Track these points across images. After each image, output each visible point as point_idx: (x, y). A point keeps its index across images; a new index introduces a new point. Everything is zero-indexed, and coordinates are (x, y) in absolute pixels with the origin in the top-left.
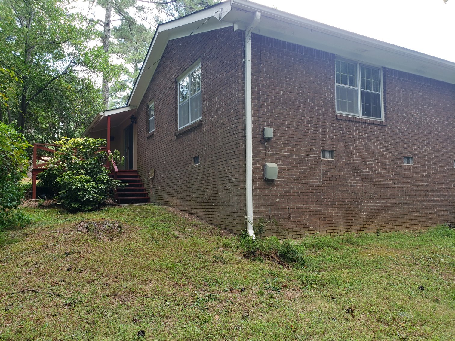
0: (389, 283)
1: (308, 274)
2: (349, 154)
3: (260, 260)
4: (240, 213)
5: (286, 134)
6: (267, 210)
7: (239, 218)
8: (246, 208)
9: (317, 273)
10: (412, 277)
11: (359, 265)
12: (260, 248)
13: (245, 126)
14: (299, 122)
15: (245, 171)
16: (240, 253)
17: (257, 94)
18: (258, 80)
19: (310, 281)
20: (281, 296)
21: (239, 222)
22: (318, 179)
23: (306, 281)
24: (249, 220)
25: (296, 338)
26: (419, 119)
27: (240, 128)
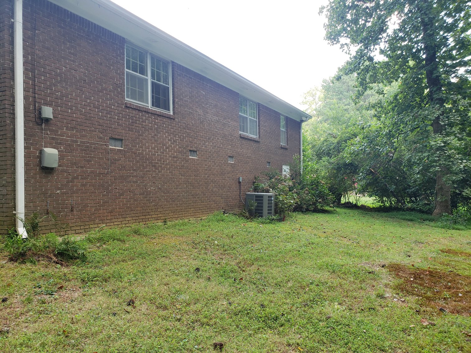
0: (171, 270)
1: (90, 270)
2: (139, 144)
3: (31, 262)
4: (7, 208)
5: (69, 116)
6: (44, 204)
7: (5, 214)
8: (15, 202)
9: (100, 268)
10: (191, 261)
11: (144, 255)
12: (33, 249)
13: (14, 101)
14: (84, 105)
15: (14, 156)
16: (5, 256)
17: (31, 64)
18: (31, 48)
19: (91, 278)
20: (55, 299)
21: (5, 219)
22: (105, 169)
23: (86, 279)
24: (19, 216)
25: (69, 344)
26: (202, 116)
27: (6, 102)
